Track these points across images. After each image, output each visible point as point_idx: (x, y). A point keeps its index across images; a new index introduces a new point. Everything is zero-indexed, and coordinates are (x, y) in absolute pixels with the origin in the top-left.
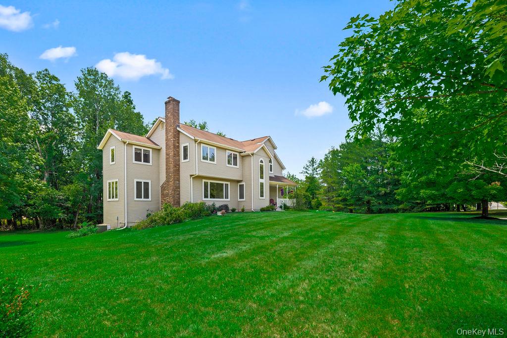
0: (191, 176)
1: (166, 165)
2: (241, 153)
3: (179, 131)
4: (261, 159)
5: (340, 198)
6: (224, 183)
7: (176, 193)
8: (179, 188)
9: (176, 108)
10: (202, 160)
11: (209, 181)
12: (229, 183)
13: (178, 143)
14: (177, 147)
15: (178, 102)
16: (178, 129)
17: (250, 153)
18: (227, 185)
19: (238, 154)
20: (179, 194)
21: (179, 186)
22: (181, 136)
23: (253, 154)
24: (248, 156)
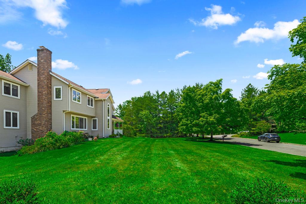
0: (64, 111)
1: (38, 101)
2: (95, 98)
3: (51, 75)
4: (108, 104)
5: (138, 129)
6: (84, 118)
7: (49, 124)
8: (51, 119)
9: (49, 57)
10: (73, 101)
11: (75, 116)
12: (86, 118)
13: (51, 85)
14: (50, 88)
15: (51, 53)
16: (51, 73)
17: (103, 99)
18: (85, 119)
19: (93, 98)
20: (51, 124)
21: (51, 118)
22: (53, 79)
23: (104, 100)
24: (101, 100)
